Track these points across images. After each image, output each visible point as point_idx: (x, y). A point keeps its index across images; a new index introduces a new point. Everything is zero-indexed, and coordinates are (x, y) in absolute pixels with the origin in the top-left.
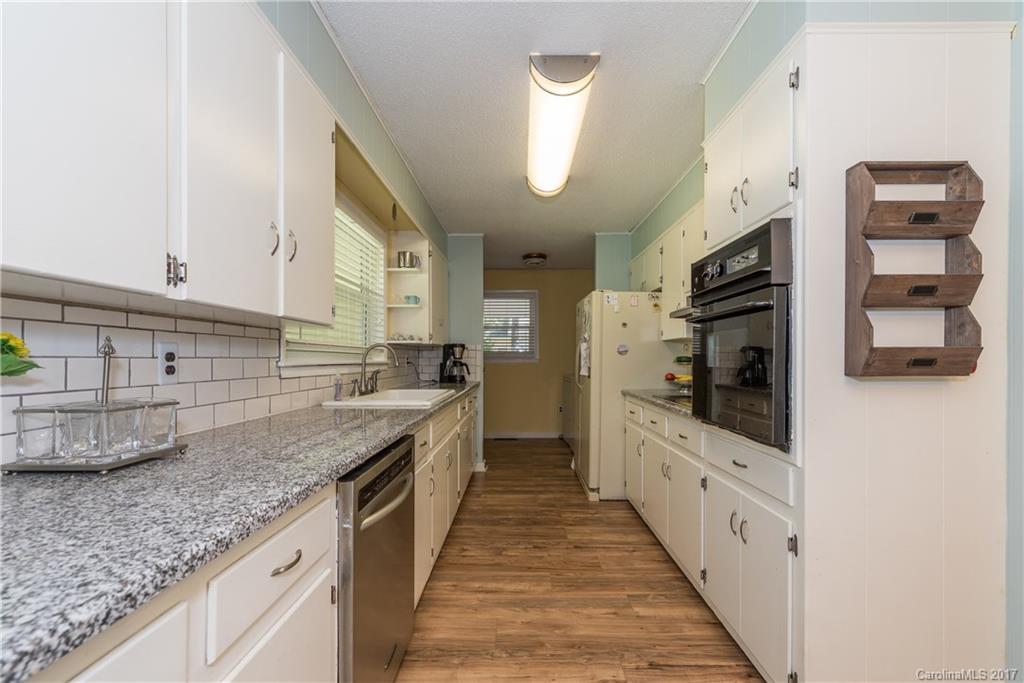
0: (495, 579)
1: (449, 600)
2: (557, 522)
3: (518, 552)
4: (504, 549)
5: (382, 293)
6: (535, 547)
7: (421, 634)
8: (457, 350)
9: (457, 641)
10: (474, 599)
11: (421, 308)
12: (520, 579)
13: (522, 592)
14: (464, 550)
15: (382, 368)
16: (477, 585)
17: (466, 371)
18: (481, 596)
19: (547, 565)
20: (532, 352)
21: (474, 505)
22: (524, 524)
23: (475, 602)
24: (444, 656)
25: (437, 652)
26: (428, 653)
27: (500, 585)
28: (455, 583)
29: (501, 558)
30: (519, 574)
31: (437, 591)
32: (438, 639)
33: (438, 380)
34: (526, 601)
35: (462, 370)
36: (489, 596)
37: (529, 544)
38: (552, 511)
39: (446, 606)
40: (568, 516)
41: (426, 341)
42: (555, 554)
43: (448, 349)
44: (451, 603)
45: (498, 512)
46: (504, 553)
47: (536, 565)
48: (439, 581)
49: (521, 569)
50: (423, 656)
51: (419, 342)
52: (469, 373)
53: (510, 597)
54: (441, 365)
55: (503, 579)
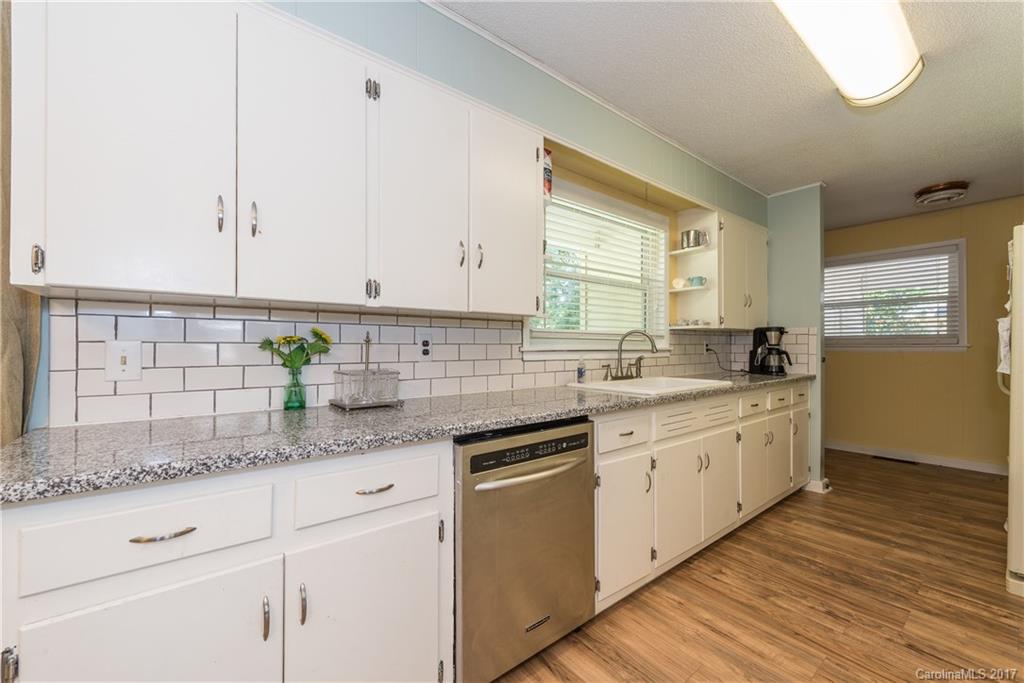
0: (735, 622)
1: (664, 615)
2: (899, 596)
3: (795, 608)
4: (776, 595)
5: (661, 278)
6: (829, 613)
7: (611, 629)
8: (773, 337)
9: (641, 657)
10: (690, 627)
11: (708, 289)
12: (771, 639)
13: (761, 655)
14: (721, 572)
15: (645, 355)
16: (706, 615)
17: (786, 361)
18: (702, 629)
19: (830, 644)
20: (953, 337)
21: (773, 527)
22: (832, 576)
23: (691, 633)
24: (616, 661)
25: (613, 655)
26: (605, 650)
27: (736, 632)
28: (682, 601)
29: (763, 602)
30: (774, 632)
31: (658, 599)
32: (624, 644)
33: (747, 369)
34: (759, 669)
35: (781, 360)
36: (714, 636)
37: (822, 605)
38: (903, 579)
39: (655, 618)
40: (935, 597)
41: (715, 325)
42: (857, 638)
43: (760, 335)
44: (665, 619)
45: (805, 549)
46: (772, 599)
47: (811, 635)
48: (668, 590)
49: (782, 627)
50: (599, 650)
51: (705, 327)
52: (790, 364)
53: (739, 651)
54: (751, 352)
55: (746, 626)
